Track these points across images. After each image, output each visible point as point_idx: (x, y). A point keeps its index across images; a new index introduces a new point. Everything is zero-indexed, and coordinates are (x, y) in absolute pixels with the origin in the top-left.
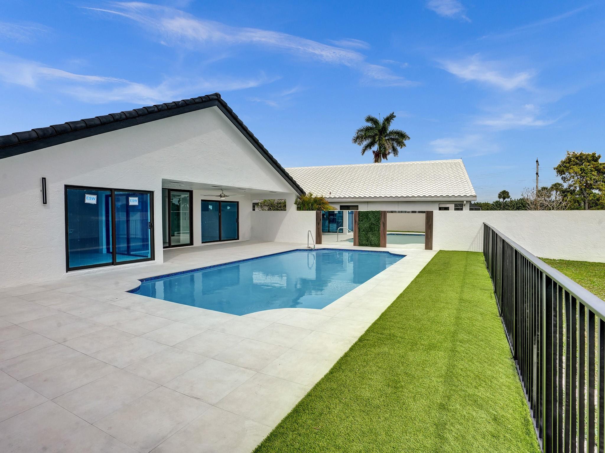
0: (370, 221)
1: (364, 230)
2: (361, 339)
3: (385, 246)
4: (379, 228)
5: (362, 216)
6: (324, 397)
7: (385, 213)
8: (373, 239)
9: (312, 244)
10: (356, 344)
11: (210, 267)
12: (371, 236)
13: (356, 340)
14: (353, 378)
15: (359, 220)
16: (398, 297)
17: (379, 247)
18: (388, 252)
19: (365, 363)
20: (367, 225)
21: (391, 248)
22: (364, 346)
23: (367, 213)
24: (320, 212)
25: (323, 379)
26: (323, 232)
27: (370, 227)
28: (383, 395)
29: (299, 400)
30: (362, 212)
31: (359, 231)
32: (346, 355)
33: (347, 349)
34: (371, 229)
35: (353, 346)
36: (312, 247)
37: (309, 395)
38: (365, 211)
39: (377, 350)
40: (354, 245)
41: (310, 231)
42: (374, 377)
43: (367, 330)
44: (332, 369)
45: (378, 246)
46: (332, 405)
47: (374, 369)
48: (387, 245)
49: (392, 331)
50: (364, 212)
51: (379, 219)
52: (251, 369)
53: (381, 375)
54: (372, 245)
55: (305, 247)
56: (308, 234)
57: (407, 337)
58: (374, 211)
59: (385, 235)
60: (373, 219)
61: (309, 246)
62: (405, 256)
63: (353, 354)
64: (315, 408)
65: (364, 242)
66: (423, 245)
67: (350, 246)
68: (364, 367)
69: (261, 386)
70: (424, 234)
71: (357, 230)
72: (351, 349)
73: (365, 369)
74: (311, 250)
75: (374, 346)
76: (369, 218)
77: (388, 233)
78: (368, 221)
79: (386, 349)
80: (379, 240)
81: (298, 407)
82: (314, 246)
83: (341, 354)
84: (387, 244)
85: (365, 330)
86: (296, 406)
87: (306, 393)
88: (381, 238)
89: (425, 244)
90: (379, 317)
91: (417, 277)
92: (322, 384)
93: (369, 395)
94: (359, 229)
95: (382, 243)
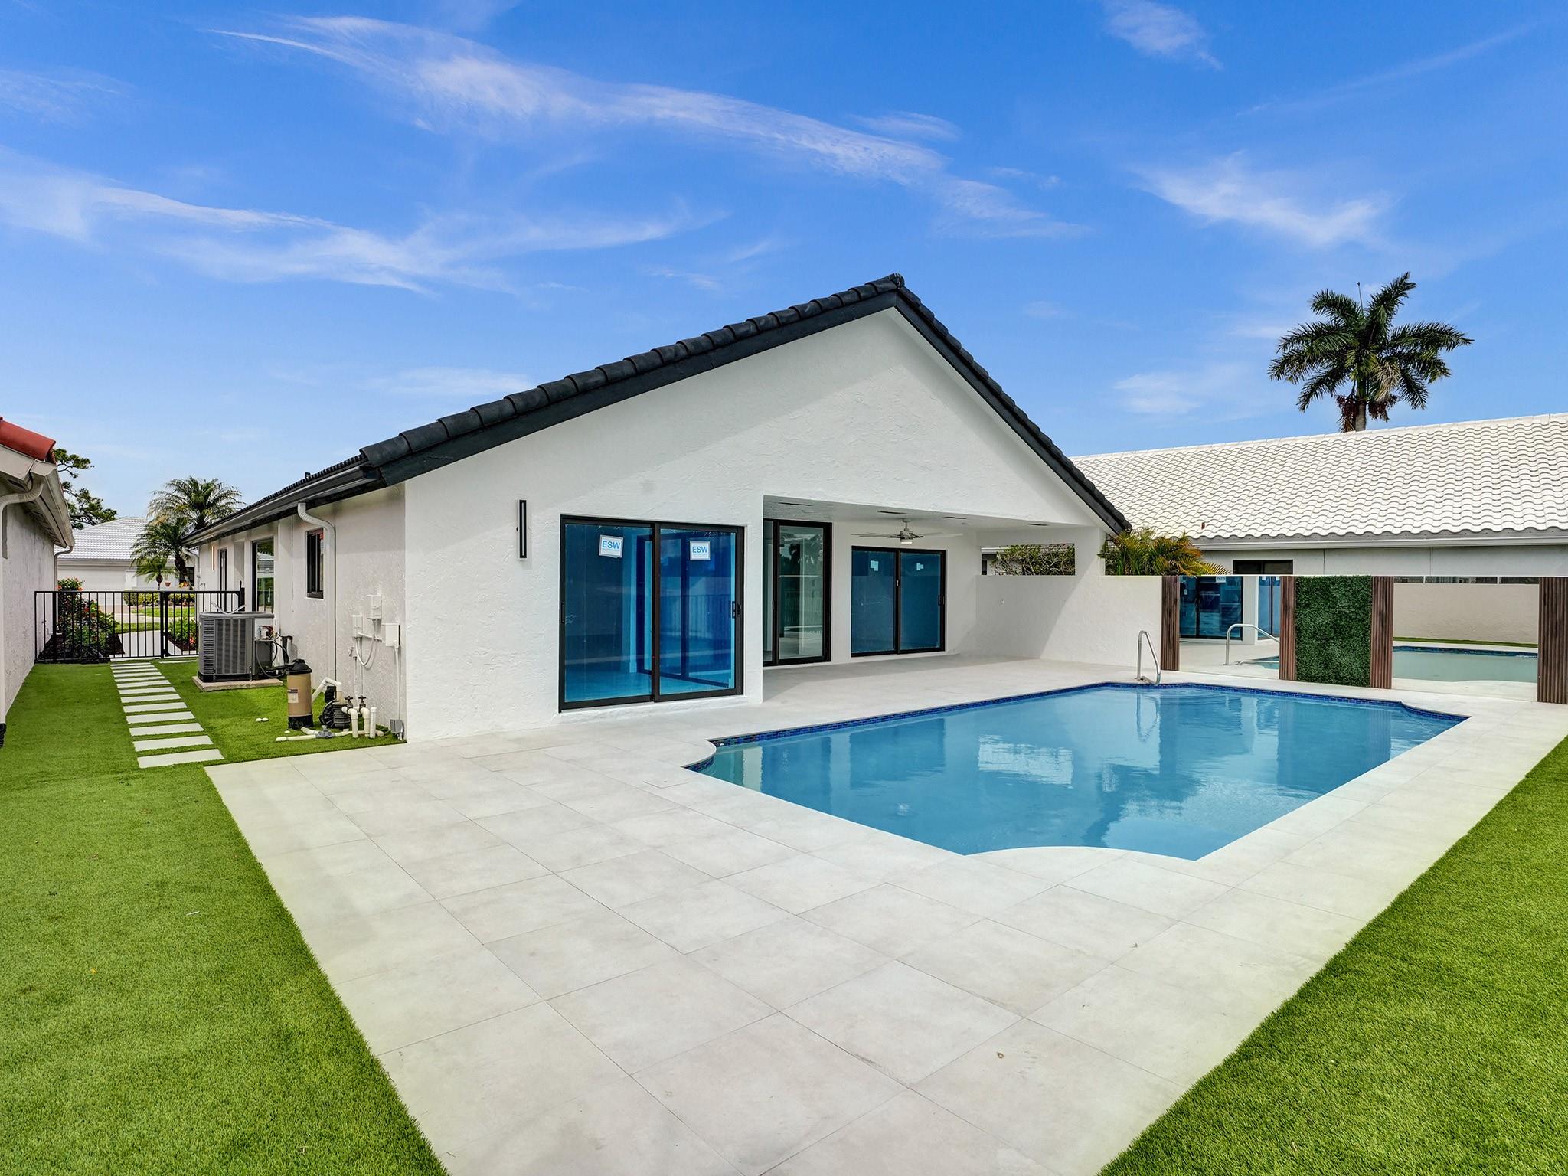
0: (1334, 607)
1: (1314, 635)
2: (1334, 967)
3: (1386, 684)
4: (1366, 629)
5: (1306, 592)
6: (1227, 1126)
7: (1387, 583)
8: (1344, 660)
9: (1151, 670)
10: (1318, 978)
11: (876, 720)
12: (1337, 653)
13: (1318, 967)
14: (1318, 1085)
15: (1298, 605)
16: (1451, 850)
17: (1365, 686)
18: (1399, 704)
19: (1357, 1045)
20: (1324, 619)
21: (1408, 690)
22: (1348, 990)
23: (1323, 586)
24: (1175, 581)
25: (1218, 1070)
26: (1182, 637)
27: (1336, 627)
28: (1433, 1162)
29: (1152, 1119)
30: (1308, 579)
31: (1299, 636)
32: (1289, 1009)
33: (1290, 992)
34: (1337, 630)
35: (1307, 985)
36: (1152, 677)
37: (1179, 1110)
38: (1318, 576)
39: (1396, 1011)
40: (1283, 676)
41: (1146, 633)
42: (1394, 1095)
43: (1354, 942)
44: (1246, 1045)
45: (1364, 682)
46: (1256, 1156)
47: (1390, 1068)
48: (1395, 682)
49: (1446, 958)
50: (1314, 579)
51: (1366, 602)
52: (1003, 1006)
53: (1418, 1092)
54: (1340, 680)
55: (1130, 677)
56: (1140, 642)
57: (1501, 984)
58: (1350, 578)
59: (1386, 651)
60: (1344, 603)
61: (1142, 674)
62: (1462, 719)
63: (1312, 1011)
64: (1202, 1155)
65: (1315, 670)
66: (1532, 688)
67: (1269, 679)
68: (1356, 1056)
69: (1035, 1058)
70: (1536, 651)
71: (1292, 634)
72: (1304, 994)
73: (1359, 1065)
74: (1149, 686)
75: (1381, 995)
76: (1331, 599)
77: (1396, 644)
78: (1329, 607)
79: (1428, 1012)
80: (1366, 666)
81: (1151, 1141)
82: (1159, 674)
83: (1275, 1005)
84: (1393, 679)
85: (1348, 940)
86: (1144, 1136)
87: (1170, 1104)
88: (1372, 660)
89: (1536, 685)
90: (1389, 905)
91: (1517, 790)
92: (1218, 1086)
93: (1383, 1152)
94: (1299, 630)
95: (1376, 671)
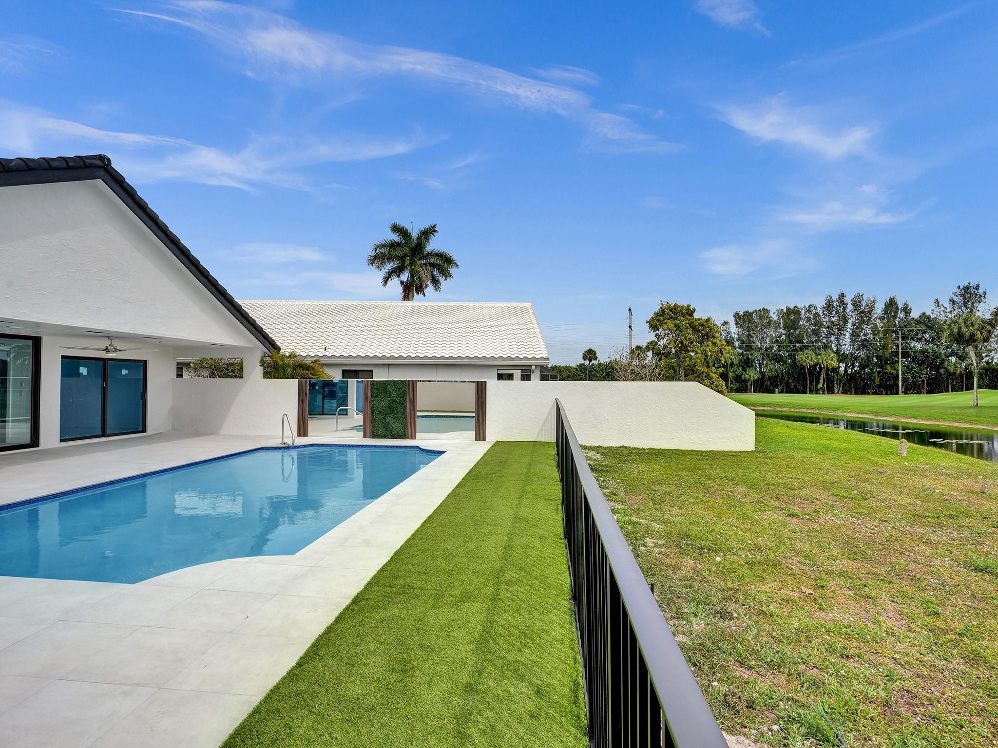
0: (390, 397)
1: (380, 412)
2: (355, 601)
3: (414, 437)
4: (405, 407)
5: (376, 389)
6: (282, 710)
7: (414, 383)
8: (395, 426)
9: (291, 436)
10: (347, 608)
12: (391, 421)
13: (348, 601)
14: (336, 668)
15: (372, 396)
16: (423, 523)
17: (404, 439)
18: (418, 447)
19: (359, 639)
20: (385, 403)
21: (424, 440)
22: (360, 611)
23: (384, 386)
24: (306, 382)
25: (284, 678)
26: (310, 415)
27: (390, 407)
28: (381, 687)
29: (237, 724)
30: (377, 382)
31: (372, 413)
32: (329, 630)
33: (331, 620)
34: (391, 410)
35: (342, 614)
36: (289, 442)
37: (256, 711)
38: (382, 380)
39: (382, 614)
40: (365, 436)
41: (286, 415)
42: (371, 660)
43: (369, 583)
44: (302, 658)
45: (403, 436)
46: (296, 721)
47: (372, 646)
48: (418, 435)
49: (408, 580)
50: (380, 381)
51: (405, 394)
52: (146, 685)
53: (382, 654)
54: (393, 437)
55: (277, 443)
56: (283, 420)
57: (429, 587)
58: (397, 381)
59: (414, 418)
60: (394, 394)
61: (285, 440)
62: (444, 452)
63: (342, 626)
64: (264, 733)
65: (381, 432)
66: (473, 434)
67: (357, 438)
68: (358, 645)
69: (163, 714)
70: (474, 415)
71: (369, 412)
72: (338, 620)
73: (358, 650)
74: (288, 448)
75: (375, 608)
76: (388, 393)
77: (418, 414)
78: (387, 397)
79: (395, 611)
80: (404, 428)
81: (234, 738)
82: (293, 440)
83: (320, 630)
84: (417, 434)
85: (365, 582)
86: (230, 736)
87: (249, 709)
88: (408, 424)
89: (474, 432)
90: (389, 558)
91: (456, 487)
92: (281, 689)
93: (360, 692)
94: (372, 410)
95: (409, 431)
